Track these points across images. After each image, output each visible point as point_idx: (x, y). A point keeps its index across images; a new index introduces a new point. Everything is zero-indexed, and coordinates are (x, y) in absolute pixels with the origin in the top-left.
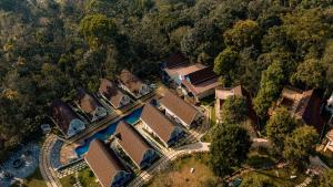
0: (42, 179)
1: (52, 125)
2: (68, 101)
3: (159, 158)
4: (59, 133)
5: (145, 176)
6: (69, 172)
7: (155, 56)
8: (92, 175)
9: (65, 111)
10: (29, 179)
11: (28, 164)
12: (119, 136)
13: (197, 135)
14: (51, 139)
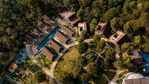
0: (30, 59)
1: (26, 41)
2: (28, 31)
3: (64, 48)
4: (29, 44)
5: (61, 54)
6: (38, 56)
7: (55, 9)
8: (45, 56)
9: (30, 37)
10: (26, 60)
11: (24, 56)
12: (50, 44)
13: (74, 39)
14: (28, 46)
